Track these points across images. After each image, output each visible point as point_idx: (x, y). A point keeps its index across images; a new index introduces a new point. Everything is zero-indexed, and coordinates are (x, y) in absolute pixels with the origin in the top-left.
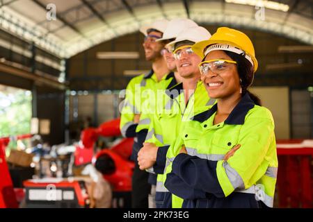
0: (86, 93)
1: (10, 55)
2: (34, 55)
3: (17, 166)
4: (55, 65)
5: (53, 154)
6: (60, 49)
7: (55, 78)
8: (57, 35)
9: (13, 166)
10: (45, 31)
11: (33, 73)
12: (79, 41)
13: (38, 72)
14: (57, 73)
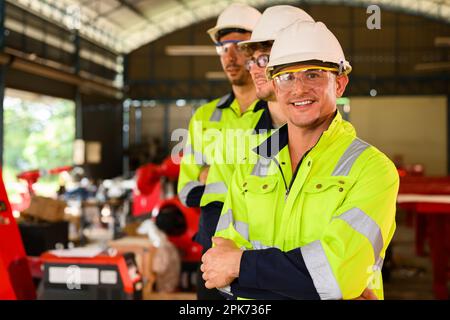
0: (152, 103)
1: (43, 50)
2: (78, 49)
3: (41, 221)
4: (109, 64)
5: (100, 197)
6: (116, 40)
7: (108, 83)
8: (111, 20)
9: (36, 220)
10: (93, 14)
11: (76, 75)
12: (143, 29)
13: (84, 74)
14: (112, 74)
